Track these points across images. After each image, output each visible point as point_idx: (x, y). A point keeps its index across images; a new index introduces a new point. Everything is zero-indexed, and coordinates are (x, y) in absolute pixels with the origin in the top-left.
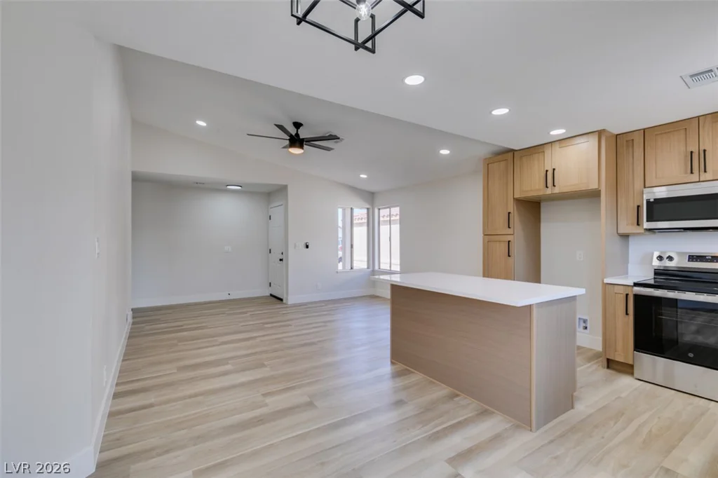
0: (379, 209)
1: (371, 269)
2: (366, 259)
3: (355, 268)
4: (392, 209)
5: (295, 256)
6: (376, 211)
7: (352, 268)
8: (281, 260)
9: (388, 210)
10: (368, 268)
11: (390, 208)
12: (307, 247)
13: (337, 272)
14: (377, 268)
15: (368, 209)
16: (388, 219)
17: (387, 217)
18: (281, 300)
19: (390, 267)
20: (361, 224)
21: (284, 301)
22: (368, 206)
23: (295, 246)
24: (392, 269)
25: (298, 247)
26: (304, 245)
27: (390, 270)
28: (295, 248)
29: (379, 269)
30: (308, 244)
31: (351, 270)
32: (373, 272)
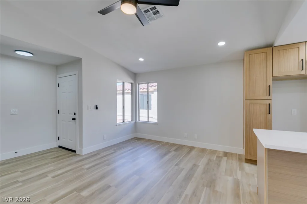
0: (139, 84)
1: (134, 121)
2: (130, 115)
3: (125, 121)
4: (150, 85)
5: (88, 114)
6: (137, 85)
7: (123, 121)
8: (74, 119)
10: (132, 121)
11: (148, 83)
12: (97, 108)
13: (116, 125)
15: (132, 83)
16: (147, 90)
17: (146, 89)
18: (75, 151)
19: (148, 119)
20: (128, 93)
21: (77, 153)
22: (133, 82)
23: (88, 108)
24: (149, 121)
25: (90, 108)
26: (95, 106)
27: (148, 121)
28: (88, 110)
29: (139, 121)
30: (97, 106)
31: (124, 123)
32: (136, 122)
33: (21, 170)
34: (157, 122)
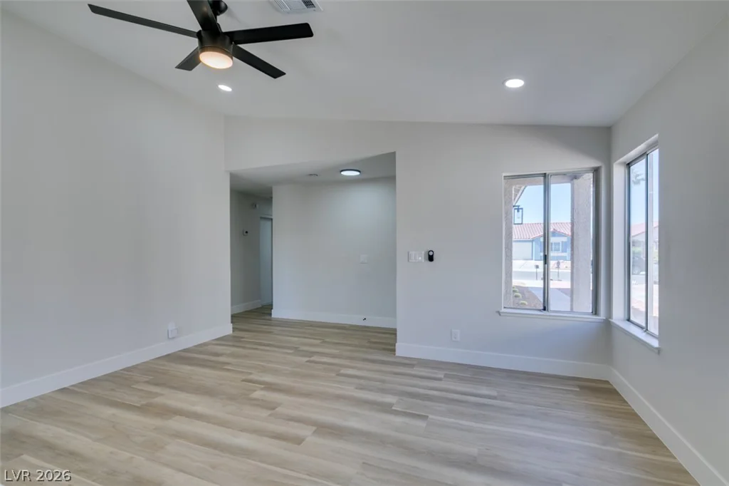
0: (629, 165)
1: (602, 316)
7: (544, 309)
9: (645, 161)
11: (646, 154)
12: (431, 258)
13: (499, 313)
15: (596, 171)
19: (647, 321)
22: (595, 164)
23: (409, 257)
27: (646, 331)
28: (409, 261)
29: (628, 320)
30: (431, 253)
31: (544, 313)
32: (608, 325)
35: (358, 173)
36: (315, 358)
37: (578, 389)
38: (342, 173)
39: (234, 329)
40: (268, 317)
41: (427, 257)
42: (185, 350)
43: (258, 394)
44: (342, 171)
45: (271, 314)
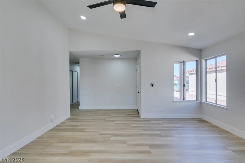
0: (206, 60)
1: (199, 101)
3: (186, 99)
5: (145, 90)
6: (204, 61)
7: (184, 100)
8: (138, 92)
9: (215, 59)
10: (197, 100)
11: (216, 58)
12: (152, 85)
13: (173, 102)
14: (204, 100)
15: (197, 61)
17: (214, 65)
18: (139, 114)
19: (216, 101)
22: (197, 59)
23: (145, 85)
24: (218, 103)
25: (146, 85)
26: (151, 84)
27: (216, 104)
28: (145, 86)
29: (206, 101)
30: (153, 84)
31: (184, 101)
32: (201, 103)
33: (112, 115)
34: (226, 105)
35: (119, 56)
36: (116, 122)
37: (197, 121)
38: (114, 56)
39: (71, 115)
40: (78, 109)
41: (151, 85)
42: (57, 126)
43: (112, 138)
44: (114, 55)
45: (79, 108)
